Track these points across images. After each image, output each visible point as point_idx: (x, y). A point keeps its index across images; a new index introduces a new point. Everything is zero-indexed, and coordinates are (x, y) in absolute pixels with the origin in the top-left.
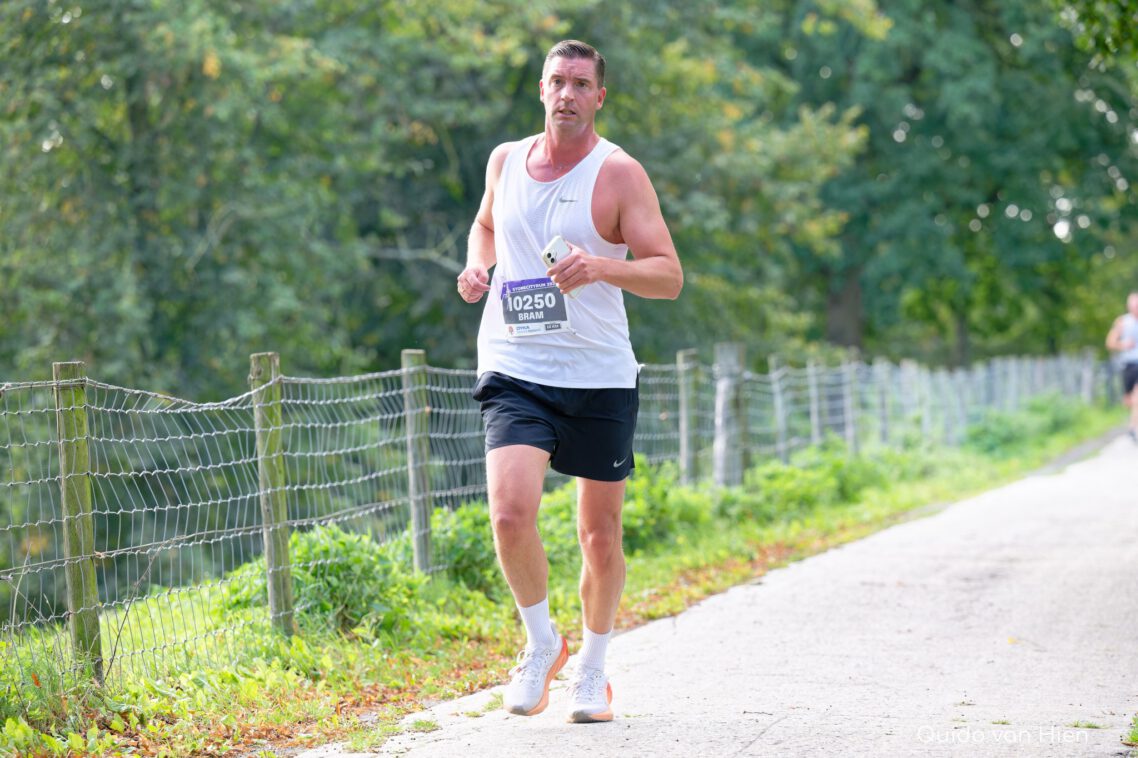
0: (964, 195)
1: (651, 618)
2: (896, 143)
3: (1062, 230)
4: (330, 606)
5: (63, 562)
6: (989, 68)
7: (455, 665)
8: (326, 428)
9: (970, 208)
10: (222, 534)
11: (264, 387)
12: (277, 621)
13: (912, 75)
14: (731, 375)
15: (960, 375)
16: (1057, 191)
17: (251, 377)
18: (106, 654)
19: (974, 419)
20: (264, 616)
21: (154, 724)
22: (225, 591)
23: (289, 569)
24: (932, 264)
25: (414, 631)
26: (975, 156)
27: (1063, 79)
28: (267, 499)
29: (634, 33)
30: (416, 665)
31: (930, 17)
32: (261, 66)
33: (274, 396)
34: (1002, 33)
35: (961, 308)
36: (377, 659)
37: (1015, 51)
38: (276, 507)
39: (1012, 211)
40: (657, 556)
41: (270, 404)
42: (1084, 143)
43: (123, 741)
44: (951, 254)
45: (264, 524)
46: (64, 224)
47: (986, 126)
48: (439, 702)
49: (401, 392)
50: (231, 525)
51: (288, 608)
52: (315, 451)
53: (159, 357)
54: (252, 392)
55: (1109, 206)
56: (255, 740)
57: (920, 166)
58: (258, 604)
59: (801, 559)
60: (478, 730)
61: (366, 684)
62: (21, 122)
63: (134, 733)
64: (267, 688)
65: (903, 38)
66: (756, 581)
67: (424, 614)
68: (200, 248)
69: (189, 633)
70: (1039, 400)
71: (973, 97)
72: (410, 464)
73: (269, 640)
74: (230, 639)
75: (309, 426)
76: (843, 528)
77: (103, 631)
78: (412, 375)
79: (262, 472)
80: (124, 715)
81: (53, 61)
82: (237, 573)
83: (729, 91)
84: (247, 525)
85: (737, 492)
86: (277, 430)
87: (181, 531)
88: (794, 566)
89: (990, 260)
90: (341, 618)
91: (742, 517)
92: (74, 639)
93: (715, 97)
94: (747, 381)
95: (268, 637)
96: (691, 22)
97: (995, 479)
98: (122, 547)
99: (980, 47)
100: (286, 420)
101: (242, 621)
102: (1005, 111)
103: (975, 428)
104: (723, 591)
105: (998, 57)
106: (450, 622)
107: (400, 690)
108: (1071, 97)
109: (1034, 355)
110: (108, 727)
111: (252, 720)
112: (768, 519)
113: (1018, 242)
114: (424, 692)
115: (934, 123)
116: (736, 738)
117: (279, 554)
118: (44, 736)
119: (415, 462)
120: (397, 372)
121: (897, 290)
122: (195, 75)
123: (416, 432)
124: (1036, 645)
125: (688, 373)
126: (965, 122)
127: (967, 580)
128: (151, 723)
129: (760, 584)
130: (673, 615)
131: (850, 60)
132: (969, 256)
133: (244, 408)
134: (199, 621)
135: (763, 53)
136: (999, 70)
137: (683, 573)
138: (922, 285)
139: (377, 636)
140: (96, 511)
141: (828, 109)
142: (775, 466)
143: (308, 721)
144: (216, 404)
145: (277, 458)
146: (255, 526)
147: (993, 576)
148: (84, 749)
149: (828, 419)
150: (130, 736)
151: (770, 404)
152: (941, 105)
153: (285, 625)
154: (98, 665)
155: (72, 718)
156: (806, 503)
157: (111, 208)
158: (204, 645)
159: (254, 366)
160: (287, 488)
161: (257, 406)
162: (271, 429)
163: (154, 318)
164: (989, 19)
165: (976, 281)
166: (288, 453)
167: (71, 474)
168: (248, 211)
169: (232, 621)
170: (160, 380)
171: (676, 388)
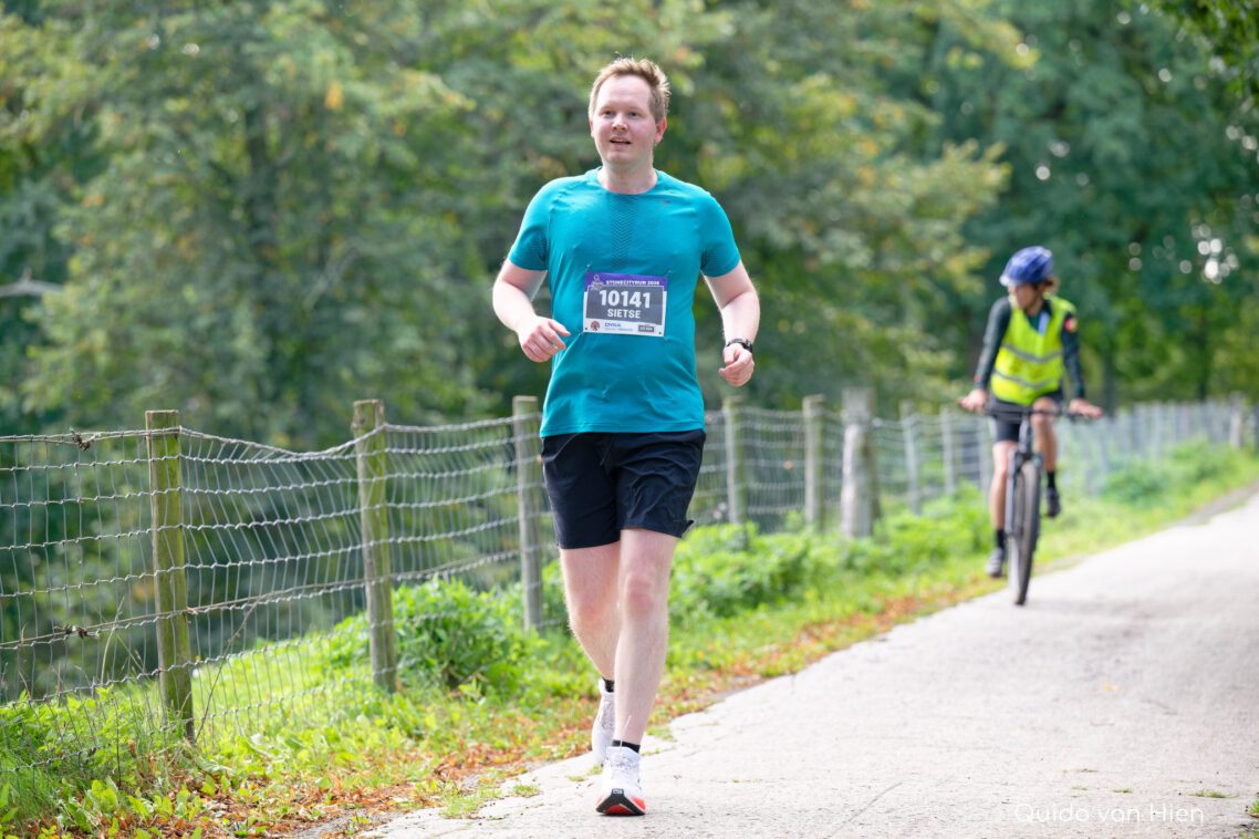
0: (1110, 233)
1: (768, 676)
2: (1037, 181)
4: (434, 662)
5: (154, 618)
6: (1136, 104)
7: (563, 725)
8: (433, 479)
9: (1115, 247)
10: (322, 588)
11: (366, 436)
12: (379, 680)
14: (860, 422)
16: (1200, 231)
17: (354, 425)
18: (198, 714)
19: (1114, 467)
20: (366, 673)
21: (246, 787)
22: (326, 645)
23: (391, 626)
25: (523, 688)
26: (1123, 194)
27: (1212, 116)
28: (370, 552)
30: (523, 724)
31: (1074, 48)
32: (385, 100)
33: (378, 446)
34: (1147, 67)
35: (1107, 353)
36: (483, 719)
37: (1162, 86)
38: (380, 560)
40: (780, 609)
41: (375, 453)
42: (1232, 182)
43: (213, 804)
45: (366, 577)
46: (181, 262)
47: (1134, 163)
48: (543, 765)
49: (512, 440)
50: (331, 580)
51: (390, 665)
52: (420, 502)
53: (275, 398)
54: (355, 441)
57: (1063, 203)
58: (359, 660)
59: (929, 614)
60: (581, 795)
61: (471, 744)
63: (225, 796)
64: (367, 749)
65: (1049, 73)
66: (881, 636)
67: (534, 670)
68: (320, 285)
69: (287, 690)
70: (1183, 447)
71: (1119, 133)
72: (521, 515)
73: (370, 697)
74: (330, 697)
75: (414, 476)
76: (975, 581)
77: (195, 686)
78: (523, 423)
79: (365, 524)
80: (217, 777)
81: (170, 92)
82: (340, 626)
83: (870, 125)
84: (348, 579)
85: (866, 544)
86: (381, 482)
87: (278, 588)
88: (920, 622)
89: (1135, 303)
90: (446, 676)
91: (868, 571)
92: (164, 698)
93: (855, 130)
94: (876, 429)
98: (215, 602)
99: (1128, 82)
100: (391, 470)
101: (343, 678)
102: (1153, 147)
104: (846, 647)
105: (1145, 92)
106: (562, 679)
107: (505, 751)
108: (1221, 132)
109: (1179, 400)
110: (198, 789)
111: (347, 783)
112: (897, 573)
114: (529, 754)
115: (1081, 160)
116: (846, 806)
117: (383, 610)
118: (131, 798)
119: (526, 513)
120: (508, 420)
122: (317, 109)
123: (527, 481)
124: (1165, 707)
125: (815, 420)
126: (1112, 160)
127: (1100, 637)
128: (243, 785)
129: (884, 640)
130: (793, 673)
131: (992, 96)
133: (347, 457)
134: (297, 678)
135: (903, 86)
136: (1147, 106)
137: (806, 629)
139: (483, 693)
140: (188, 565)
141: (971, 146)
142: (907, 517)
143: (406, 783)
144: (316, 454)
145: (380, 509)
146: (356, 580)
148: (170, 811)
149: (962, 468)
150: (220, 800)
151: (902, 453)
152: (1087, 142)
153: (387, 682)
154: (189, 727)
155: (160, 780)
156: (938, 555)
157: (228, 244)
158: (302, 703)
159: (357, 414)
160: (391, 540)
161: (360, 456)
162: (374, 480)
163: (272, 358)
164: (1136, 53)
165: (1121, 324)
166: (392, 504)
167: (163, 527)
168: (369, 248)
169: (332, 677)
170: (278, 421)
171: (802, 436)
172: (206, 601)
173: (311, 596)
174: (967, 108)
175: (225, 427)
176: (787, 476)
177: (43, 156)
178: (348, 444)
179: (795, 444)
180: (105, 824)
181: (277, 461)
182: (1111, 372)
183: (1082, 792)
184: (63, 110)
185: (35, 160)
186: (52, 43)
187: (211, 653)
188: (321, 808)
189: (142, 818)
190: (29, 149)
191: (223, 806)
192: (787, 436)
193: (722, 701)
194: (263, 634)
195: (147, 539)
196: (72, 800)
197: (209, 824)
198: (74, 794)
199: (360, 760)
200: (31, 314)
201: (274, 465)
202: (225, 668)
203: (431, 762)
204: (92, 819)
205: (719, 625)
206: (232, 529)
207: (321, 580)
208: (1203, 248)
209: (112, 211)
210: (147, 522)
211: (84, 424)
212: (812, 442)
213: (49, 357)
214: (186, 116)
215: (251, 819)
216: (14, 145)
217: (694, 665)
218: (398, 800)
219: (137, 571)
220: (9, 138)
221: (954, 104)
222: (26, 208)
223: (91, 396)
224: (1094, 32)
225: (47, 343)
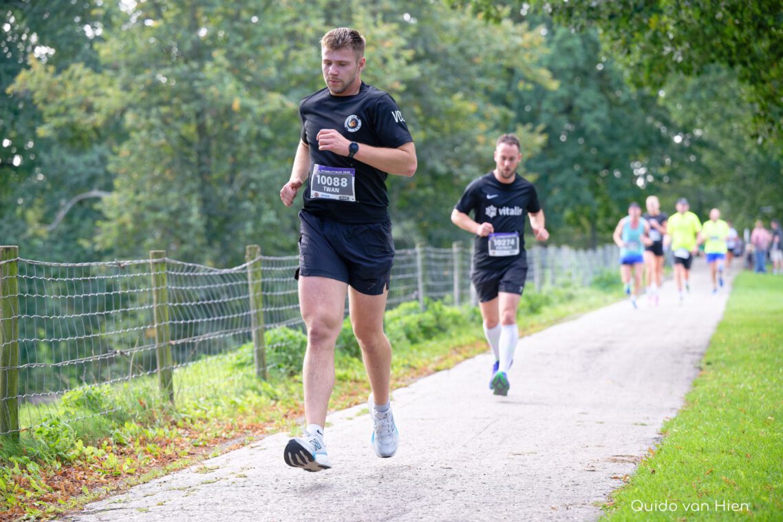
0: (594, 166)
1: (437, 370)
2: (560, 141)
3: (640, 183)
5: (155, 346)
6: (605, 107)
7: (343, 394)
9: (596, 172)
10: (232, 331)
11: (252, 262)
12: (259, 373)
13: (569, 110)
15: (590, 253)
16: (636, 164)
17: (247, 257)
18: (175, 389)
19: (595, 273)
20: (253, 371)
21: (198, 423)
22: (234, 360)
23: (264, 349)
24: (578, 199)
26: (599, 148)
27: (641, 112)
28: (254, 315)
29: (438, 90)
31: (577, 82)
32: (260, 106)
33: (257, 266)
34: (611, 89)
35: (592, 219)
37: (618, 98)
38: (259, 319)
39: (617, 174)
40: (442, 340)
41: (256, 269)
42: (650, 142)
43: (183, 431)
44: (586, 194)
45: (252, 326)
46: (165, 181)
47: (604, 133)
48: (335, 411)
50: (237, 327)
51: (264, 367)
52: (277, 291)
54: (247, 264)
55: (662, 171)
56: (246, 431)
57: (572, 152)
58: (250, 364)
60: (352, 426)
62: (144, 133)
63: (188, 427)
64: (253, 405)
65: (564, 92)
68: (229, 192)
69: (217, 379)
71: (597, 120)
74: (236, 382)
75: (274, 280)
76: (532, 326)
77: (174, 377)
79: (252, 302)
80: (184, 420)
81: (161, 103)
82: (240, 351)
83: (483, 117)
84: (244, 327)
86: (259, 283)
87: (212, 331)
89: (606, 197)
92: (160, 382)
93: (476, 119)
95: (255, 381)
96: (464, 84)
97: (606, 303)
98: (183, 339)
99: (601, 96)
100: (264, 277)
101: (242, 373)
102: (613, 126)
103: (597, 277)
104: (472, 357)
105: (609, 101)
106: (340, 372)
108: (644, 120)
110: (175, 425)
111: (245, 421)
113: (618, 188)
115: (580, 132)
117: (260, 341)
118: (144, 430)
121: (562, 211)
122: (229, 111)
124: (620, 384)
125: (458, 253)
126: (594, 132)
127: (589, 351)
128: (196, 423)
130: (448, 368)
131: (539, 103)
132: (596, 195)
133: (243, 272)
134: (221, 373)
135: (499, 99)
136: (610, 107)
137: (454, 349)
138: (573, 209)
140: (170, 322)
141: (529, 126)
143: (271, 421)
144: (229, 270)
145: (259, 296)
146: (248, 328)
147: (602, 350)
150: (186, 429)
152: (583, 124)
153: (263, 376)
154: (171, 397)
155: (158, 420)
157: (189, 173)
158: (223, 385)
159: (248, 252)
160: (264, 310)
161: (249, 271)
162: (256, 282)
163: (208, 226)
164: (606, 82)
165: (599, 207)
166: (264, 293)
167: (159, 304)
168: (254, 175)
169: (237, 373)
170: (210, 254)
171: (452, 260)
172: (179, 338)
173: (227, 335)
174: (528, 109)
175: (186, 257)
176: (445, 278)
177: (103, 132)
178: (244, 265)
179: (449, 264)
180: (133, 440)
181: (211, 273)
182: (595, 229)
183: (581, 423)
184: (112, 112)
185: (99, 135)
186: (107, 81)
187: (180, 361)
188: (232, 433)
189: (150, 438)
190: (96, 129)
191: (187, 432)
192: (445, 260)
193: (416, 382)
194: (205, 352)
195: (151, 310)
196: (117, 431)
197: (181, 441)
198: (118, 427)
199: (250, 410)
200: (97, 206)
201: (210, 276)
202: (187, 369)
203: (283, 411)
204: (126, 439)
205: (414, 348)
206: (190, 305)
207: (232, 328)
208: (636, 172)
209: (133, 159)
210: (151, 301)
211: (123, 257)
212: (457, 263)
213: (105, 225)
214: (170, 115)
215: (200, 438)
216: (89, 128)
217: (404, 366)
218: (268, 429)
219: (147, 324)
220: (87, 125)
221: (521, 108)
222: (95, 157)
223: (126, 244)
224: (585, 74)
225: (106, 219)
